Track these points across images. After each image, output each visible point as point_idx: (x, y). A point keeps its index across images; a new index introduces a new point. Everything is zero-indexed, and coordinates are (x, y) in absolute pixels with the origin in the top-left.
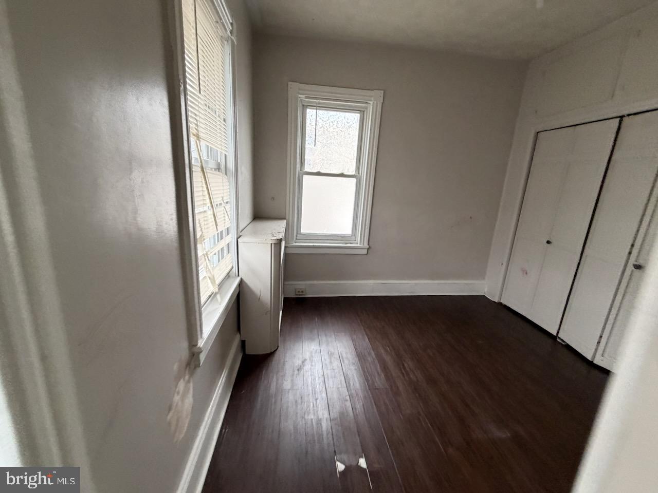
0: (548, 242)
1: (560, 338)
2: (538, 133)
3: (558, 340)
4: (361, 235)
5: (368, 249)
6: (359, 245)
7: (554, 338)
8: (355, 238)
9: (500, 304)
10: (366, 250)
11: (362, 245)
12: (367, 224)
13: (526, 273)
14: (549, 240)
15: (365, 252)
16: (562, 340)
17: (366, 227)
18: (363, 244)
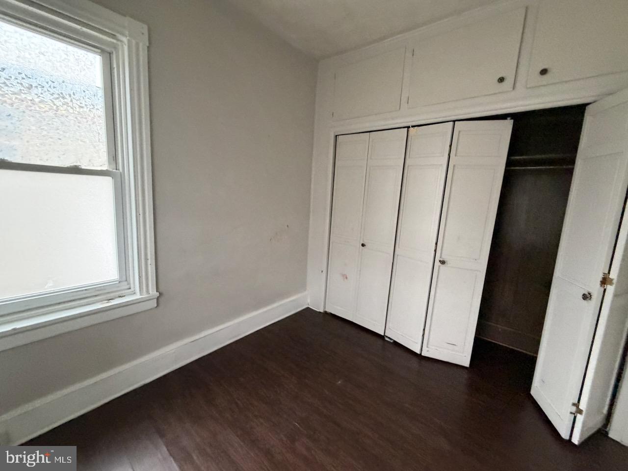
0: (363, 245)
1: (387, 337)
2: (336, 136)
3: (387, 339)
4: (140, 277)
5: (158, 299)
6: (138, 296)
7: (382, 337)
8: (129, 284)
9: (326, 313)
10: (155, 301)
11: (145, 296)
12: (149, 257)
13: (346, 278)
14: (363, 243)
15: (154, 304)
16: (389, 338)
17: (149, 262)
18: (148, 292)
